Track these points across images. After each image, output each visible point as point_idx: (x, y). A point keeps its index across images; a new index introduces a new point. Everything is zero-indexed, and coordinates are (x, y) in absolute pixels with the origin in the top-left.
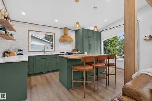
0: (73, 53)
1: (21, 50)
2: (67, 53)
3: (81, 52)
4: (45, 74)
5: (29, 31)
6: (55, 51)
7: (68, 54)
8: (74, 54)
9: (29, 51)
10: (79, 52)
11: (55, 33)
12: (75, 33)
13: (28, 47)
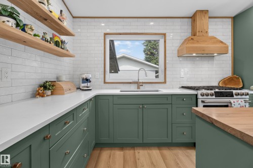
0: (234, 92)
1: (87, 80)
2: (209, 92)
5: (105, 35)
6: (165, 82)
7: (212, 95)
8: (238, 94)
9: (105, 82)
11: (165, 35)
13: (103, 73)
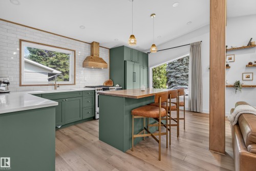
3: (120, 86)
4: (61, 130)
5: (21, 41)
6: (75, 84)
7: (101, 90)
8: (111, 89)
9: (21, 85)
10: (117, 85)
11: (75, 51)
12: (108, 54)
